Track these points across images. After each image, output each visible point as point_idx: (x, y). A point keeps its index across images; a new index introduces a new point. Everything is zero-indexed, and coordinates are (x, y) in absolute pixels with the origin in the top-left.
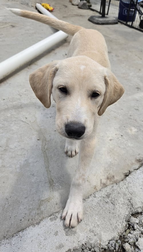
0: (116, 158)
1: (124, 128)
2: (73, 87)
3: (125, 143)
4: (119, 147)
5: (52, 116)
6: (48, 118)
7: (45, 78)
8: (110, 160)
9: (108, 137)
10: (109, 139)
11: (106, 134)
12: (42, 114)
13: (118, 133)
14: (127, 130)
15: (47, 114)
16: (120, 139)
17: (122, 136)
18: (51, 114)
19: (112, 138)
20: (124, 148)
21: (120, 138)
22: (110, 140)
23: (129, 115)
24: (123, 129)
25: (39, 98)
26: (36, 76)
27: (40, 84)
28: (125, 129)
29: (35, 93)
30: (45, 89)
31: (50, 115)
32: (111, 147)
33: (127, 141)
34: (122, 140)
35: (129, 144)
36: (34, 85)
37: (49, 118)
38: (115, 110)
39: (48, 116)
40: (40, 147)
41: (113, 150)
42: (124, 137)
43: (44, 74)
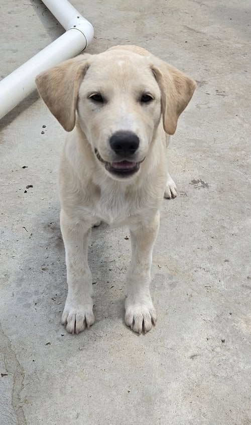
0: (204, 410)
1: (230, 317)
2: (112, 91)
3: (231, 361)
4: (215, 376)
5: (39, 300)
6: (28, 306)
7: (67, 82)
8: (190, 417)
9: (186, 350)
10: (190, 354)
11: (182, 339)
12: (13, 295)
13: (212, 333)
14: (237, 322)
15: (26, 293)
16: (217, 353)
17: (223, 341)
18: (36, 292)
19: (196, 352)
20: (226, 379)
21: (218, 349)
22: (192, 357)
23: (245, 277)
24: (227, 320)
25: (55, 116)
26: (50, 78)
27: (57, 90)
28: (233, 320)
29: (48, 107)
30: (66, 98)
31: (35, 298)
32: (193, 376)
33: (237, 355)
34: (224, 355)
35: (242, 365)
36: (46, 94)
37: (33, 307)
38: (208, 265)
39: (30, 301)
40: (9, 394)
41: (198, 386)
42: (229, 344)
43: (64, 75)
